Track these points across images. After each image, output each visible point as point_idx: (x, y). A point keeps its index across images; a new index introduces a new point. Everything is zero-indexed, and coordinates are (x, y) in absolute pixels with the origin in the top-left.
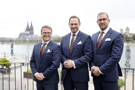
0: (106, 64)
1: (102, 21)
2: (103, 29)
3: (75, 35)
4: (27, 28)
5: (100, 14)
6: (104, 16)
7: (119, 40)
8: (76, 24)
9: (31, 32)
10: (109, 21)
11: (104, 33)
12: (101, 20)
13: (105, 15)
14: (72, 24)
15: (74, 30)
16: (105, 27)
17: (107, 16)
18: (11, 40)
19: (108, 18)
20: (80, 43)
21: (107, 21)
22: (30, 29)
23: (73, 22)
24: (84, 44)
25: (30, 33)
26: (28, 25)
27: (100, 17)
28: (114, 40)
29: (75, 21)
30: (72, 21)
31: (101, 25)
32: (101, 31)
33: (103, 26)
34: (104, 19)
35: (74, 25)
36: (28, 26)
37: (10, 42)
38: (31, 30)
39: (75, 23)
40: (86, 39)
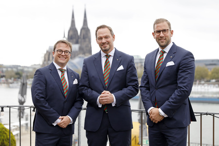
0: (170, 100)
3: (110, 56)
4: (71, 33)
5: (158, 22)
6: (164, 26)
8: (106, 37)
9: (84, 46)
10: (172, 33)
11: (165, 52)
12: (159, 32)
13: (165, 23)
14: (101, 38)
15: (105, 47)
16: (166, 42)
20: (121, 68)
21: (169, 34)
22: (79, 38)
23: (102, 34)
24: (127, 69)
25: (81, 48)
26: (73, 22)
27: (157, 27)
28: (180, 63)
29: (105, 33)
30: (100, 33)
31: (159, 40)
33: (162, 42)
34: (164, 31)
35: (103, 39)
36: (73, 28)
38: (84, 38)
39: (105, 35)
40: (128, 62)
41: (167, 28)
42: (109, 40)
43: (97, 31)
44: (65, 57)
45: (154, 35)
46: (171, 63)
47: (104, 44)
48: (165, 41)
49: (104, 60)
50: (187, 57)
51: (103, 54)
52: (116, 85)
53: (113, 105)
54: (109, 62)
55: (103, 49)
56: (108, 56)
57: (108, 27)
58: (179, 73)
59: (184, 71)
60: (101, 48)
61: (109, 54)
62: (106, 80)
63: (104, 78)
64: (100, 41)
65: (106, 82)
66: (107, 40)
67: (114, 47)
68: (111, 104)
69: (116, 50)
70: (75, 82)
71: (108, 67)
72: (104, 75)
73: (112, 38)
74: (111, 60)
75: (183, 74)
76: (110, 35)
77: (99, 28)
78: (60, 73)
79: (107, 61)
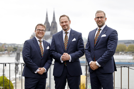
1: (100, 19)
2: (100, 27)
3: (68, 33)
5: (98, 12)
6: (102, 15)
7: (113, 35)
8: (66, 22)
9: (53, 32)
10: (106, 19)
12: (98, 18)
13: (102, 13)
14: (63, 23)
15: (65, 28)
17: (105, 14)
18: (14, 48)
19: (105, 16)
20: (74, 40)
21: (104, 19)
23: (63, 20)
24: (78, 40)
25: (51, 34)
27: (98, 15)
28: (109, 36)
30: (62, 20)
31: (98, 22)
32: (98, 28)
33: (100, 24)
34: (101, 17)
35: (64, 23)
37: (13, 52)
38: (53, 28)
39: (65, 20)
40: (79, 36)
41: (103, 16)
42: (67, 23)
43: (60, 18)
44: (42, 33)
45: (95, 20)
46: (104, 36)
47: (64, 26)
48: (101, 23)
49: (64, 35)
50: (114, 32)
51: (64, 32)
52: (71, 50)
53: (70, 61)
54: (67, 36)
55: (64, 28)
56: (66, 33)
57: (67, 16)
58: (108, 41)
59: (112, 40)
60: (63, 28)
61: (68, 32)
62: (66, 47)
63: (65, 46)
64: (62, 24)
65: (65, 48)
66: (66, 23)
67: (70, 27)
68: (68, 61)
69: (71, 30)
70: (48, 48)
71: (66, 39)
72: (64, 44)
73: (69, 22)
74: (68, 35)
75: (111, 42)
76: (68, 21)
77: (61, 17)
78: (39, 43)
79: (66, 36)
